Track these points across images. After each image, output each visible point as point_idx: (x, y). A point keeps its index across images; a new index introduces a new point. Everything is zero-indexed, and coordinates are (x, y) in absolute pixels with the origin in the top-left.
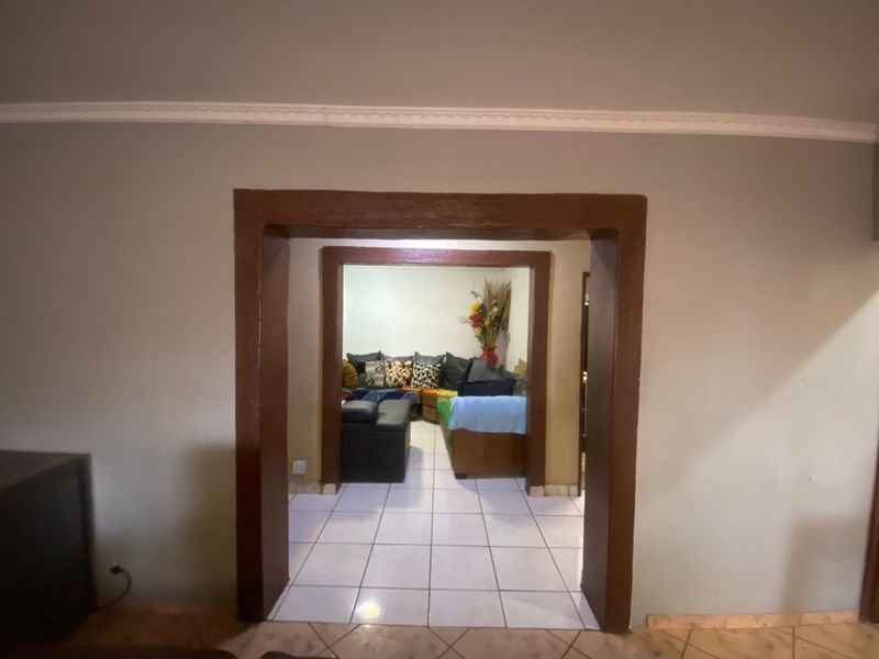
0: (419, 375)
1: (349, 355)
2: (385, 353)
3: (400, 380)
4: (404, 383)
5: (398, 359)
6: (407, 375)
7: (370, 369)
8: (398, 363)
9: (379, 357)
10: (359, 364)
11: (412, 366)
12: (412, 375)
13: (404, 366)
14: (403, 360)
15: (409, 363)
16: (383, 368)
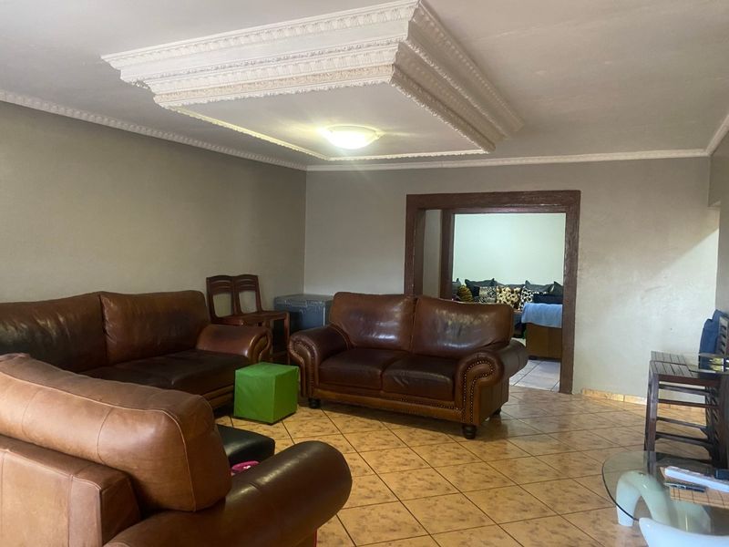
0: (525, 300)
1: (466, 281)
2: (498, 280)
3: (509, 303)
4: (513, 306)
5: (509, 286)
6: (515, 300)
7: (483, 292)
8: (508, 289)
9: (492, 283)
10: (474, 288)
11: (520, 292)
12: (520, 300)
13: (512, 292)
14: (512, 287)
15: (518, 289)
16: (495, 293)
